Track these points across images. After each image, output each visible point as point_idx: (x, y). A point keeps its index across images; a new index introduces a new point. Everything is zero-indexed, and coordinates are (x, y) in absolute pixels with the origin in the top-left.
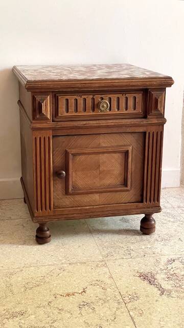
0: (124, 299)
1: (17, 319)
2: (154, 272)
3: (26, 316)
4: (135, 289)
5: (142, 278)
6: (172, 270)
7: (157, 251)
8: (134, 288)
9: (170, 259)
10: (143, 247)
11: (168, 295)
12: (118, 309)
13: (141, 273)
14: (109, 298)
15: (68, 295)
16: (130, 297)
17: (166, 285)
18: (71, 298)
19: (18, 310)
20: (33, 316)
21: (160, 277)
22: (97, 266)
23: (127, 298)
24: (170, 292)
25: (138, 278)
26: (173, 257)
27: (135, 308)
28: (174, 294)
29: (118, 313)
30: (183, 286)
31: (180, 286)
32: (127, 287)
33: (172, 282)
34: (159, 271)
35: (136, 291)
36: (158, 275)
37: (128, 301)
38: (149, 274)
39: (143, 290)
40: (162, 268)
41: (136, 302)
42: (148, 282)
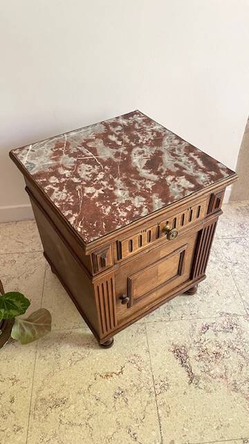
0: (156, 387)
1: (59, 409)
2: (188, 345)
3: (68, 405)
4: (167, 373)
5: (176, 354)
6: (205, 343)
7: (195, 310)
8: (166, 370)
9: (204, 324)
10: (182, 304)
11: (196, 384)
12: (148, 403)
13: (176, 346)
14: (142, 385)
15: (107, 376)
16: (161, 383)
17: (197, 371)
18: (109, 381)
19: (61, 395)
20: (73, 407)
21: (192, 353)
22: (137, 331)
23: (158, 387)
24: (198, 378)
25: (171, 354)
26: (208, 321)
27: (164, 404)
28: (202, 383)
29: (148, 409)
30: (212, 372)
31: (209, 371)
32: (160, 369)
33: (202, 364)
34: (193, 345)
35: (168, 376)
36: (191, 350)
37: (159, 391)
38: (183, 348)
39: (174, 375)
40: (196, 339)
41: (166, 394)
42: (180, 362)
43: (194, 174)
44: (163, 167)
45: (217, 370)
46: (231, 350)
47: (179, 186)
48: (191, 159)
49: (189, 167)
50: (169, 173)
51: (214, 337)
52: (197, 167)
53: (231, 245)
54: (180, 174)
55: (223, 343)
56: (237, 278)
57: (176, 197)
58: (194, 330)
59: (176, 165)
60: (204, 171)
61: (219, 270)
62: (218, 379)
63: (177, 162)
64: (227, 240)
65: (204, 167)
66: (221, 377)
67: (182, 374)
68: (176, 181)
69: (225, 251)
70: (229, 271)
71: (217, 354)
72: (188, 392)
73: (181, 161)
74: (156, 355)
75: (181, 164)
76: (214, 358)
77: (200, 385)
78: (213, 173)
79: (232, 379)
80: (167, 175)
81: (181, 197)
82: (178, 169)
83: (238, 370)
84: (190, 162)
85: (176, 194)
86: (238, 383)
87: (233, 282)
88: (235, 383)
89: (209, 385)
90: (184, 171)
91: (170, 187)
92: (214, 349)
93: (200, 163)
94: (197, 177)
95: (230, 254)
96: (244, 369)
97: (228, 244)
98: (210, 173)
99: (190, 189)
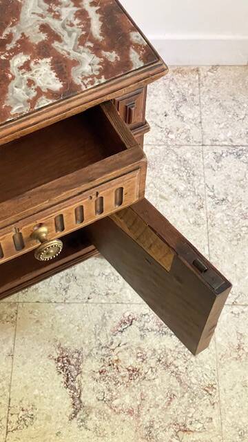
0: (11, 419)
2: (86, 351)
4: (36, 397)
5: (60, 364)
6: (117, 350)
8: (36, 392)
9: (127, 314)
10: (96, 273)
11: (82, 421)
16: (21, 413)
17: (89, 398)
21: (91, 365)
23: (14, 418)
24: (89, 410)
25: (52, 363)
28: (92, 420)
30: (115, 402)
31: (111, 400)
32: (26, 387)
33: (102, 386)
34: (95, 351)
35: (37, 401)
36: (89, 360)
37: (15, 425)
38: (76, 355)
39: (47, 401)
40: (103, 342)
41: (25, 431)
42: (64, 380)
43: (74, 55)
44: (15, 31)
45: (126, 399)
46: (160, 368)
47: (31, 82)
48: (82, 15)
49: (70, 34)
50: (24, 45)
51: (138, 340)
52: (85, 38)
53: (224, 162)
54: (44, 50)
55: (150, 353)
56: (216, 231)
57: (13, 111)
58: (105, 325)
59: (45, 28)
60: (96, 50)
61: (185, 210)
62: (123, 416)
63: (49, 20)
64: (219, 150)
65: (101, 38)
66: (130, 412)
67: (63, 400)
68: (29, 69)
69: (208, 172)
70: (203, 215)
71: (134, 372)
72: (64, 432)
73: (57, 17)
74: (24, 363)
75: (56, 25)
76: (126, 379)
77: (90, 424)
78: (112, 56)
79: (147, 418)
80: (15, 51)
81: (26, 110)
82: (43, 37)
83: (163, 404)
84: (77, 21)
85: (17, 101)
86: (156, 426)
87: (205, 238)
88: (151, 426)
89: (104, 424)
90: (56, 44)
91: (13, 84)
92: (132, 362)
93: (96, 27)
94: (76, 63)
95: (215, 180)
96: (175, 402)
97: (218, 158)
98: (108, 54)
99: (51, 94)
